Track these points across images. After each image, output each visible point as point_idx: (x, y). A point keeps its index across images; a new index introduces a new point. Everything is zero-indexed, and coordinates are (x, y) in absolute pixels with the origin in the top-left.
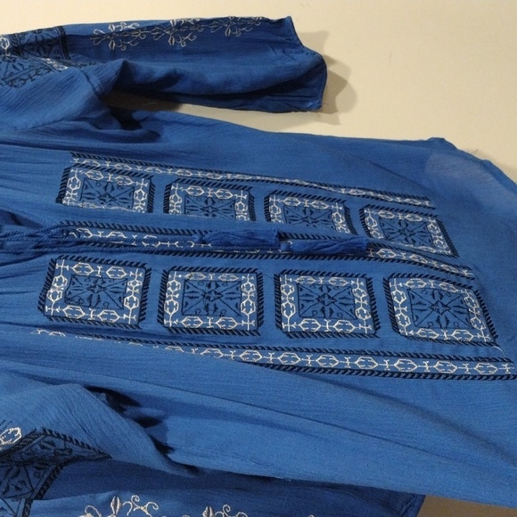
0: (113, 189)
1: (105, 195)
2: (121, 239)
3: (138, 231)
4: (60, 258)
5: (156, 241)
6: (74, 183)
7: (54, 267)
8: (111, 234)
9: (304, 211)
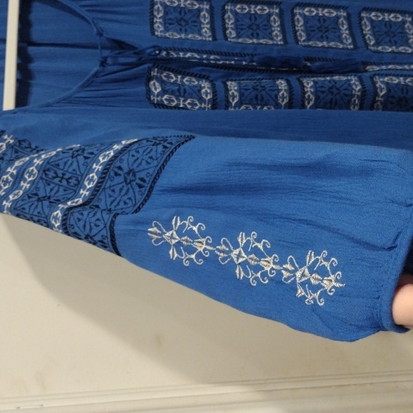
0: (185, 13)
1: (180, 20)
2: (196, 58)
3: (206, 52)
4: (153, 66)
5: (219, 60)
6: (158, 10)
7: (150, 74)
8: (189, 55)
9: (319, 20)
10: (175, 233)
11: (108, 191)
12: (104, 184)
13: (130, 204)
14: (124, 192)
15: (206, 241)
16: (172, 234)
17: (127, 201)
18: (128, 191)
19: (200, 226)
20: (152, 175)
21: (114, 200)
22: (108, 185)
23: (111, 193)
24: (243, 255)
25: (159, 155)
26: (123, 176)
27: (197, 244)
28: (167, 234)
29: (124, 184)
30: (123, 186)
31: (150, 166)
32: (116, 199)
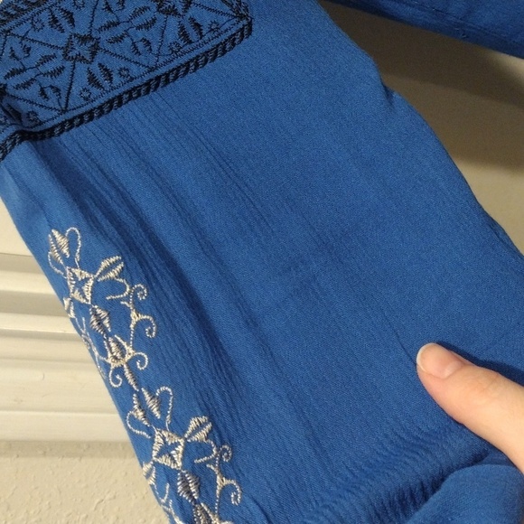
10: (91, 283)
11: (14, 43)
12: (13, 23)
13: (53, 102)
14: (49, 67)
15: (134, 359)
16: (86, 280)
17: (49, 92)
18: (60, 70)
19: (147, 322)
20: (132, 79)
21: (19, 72)
22: (20, 31)
23: (19, 52)
24: (178, 457)
25: (165, 50)
26: (67, 35)
27: (112, 345)
28: (77, 272)
29: (60, 52)
30: (54, 56)
31: (136, 58)
32: (24, 70)
